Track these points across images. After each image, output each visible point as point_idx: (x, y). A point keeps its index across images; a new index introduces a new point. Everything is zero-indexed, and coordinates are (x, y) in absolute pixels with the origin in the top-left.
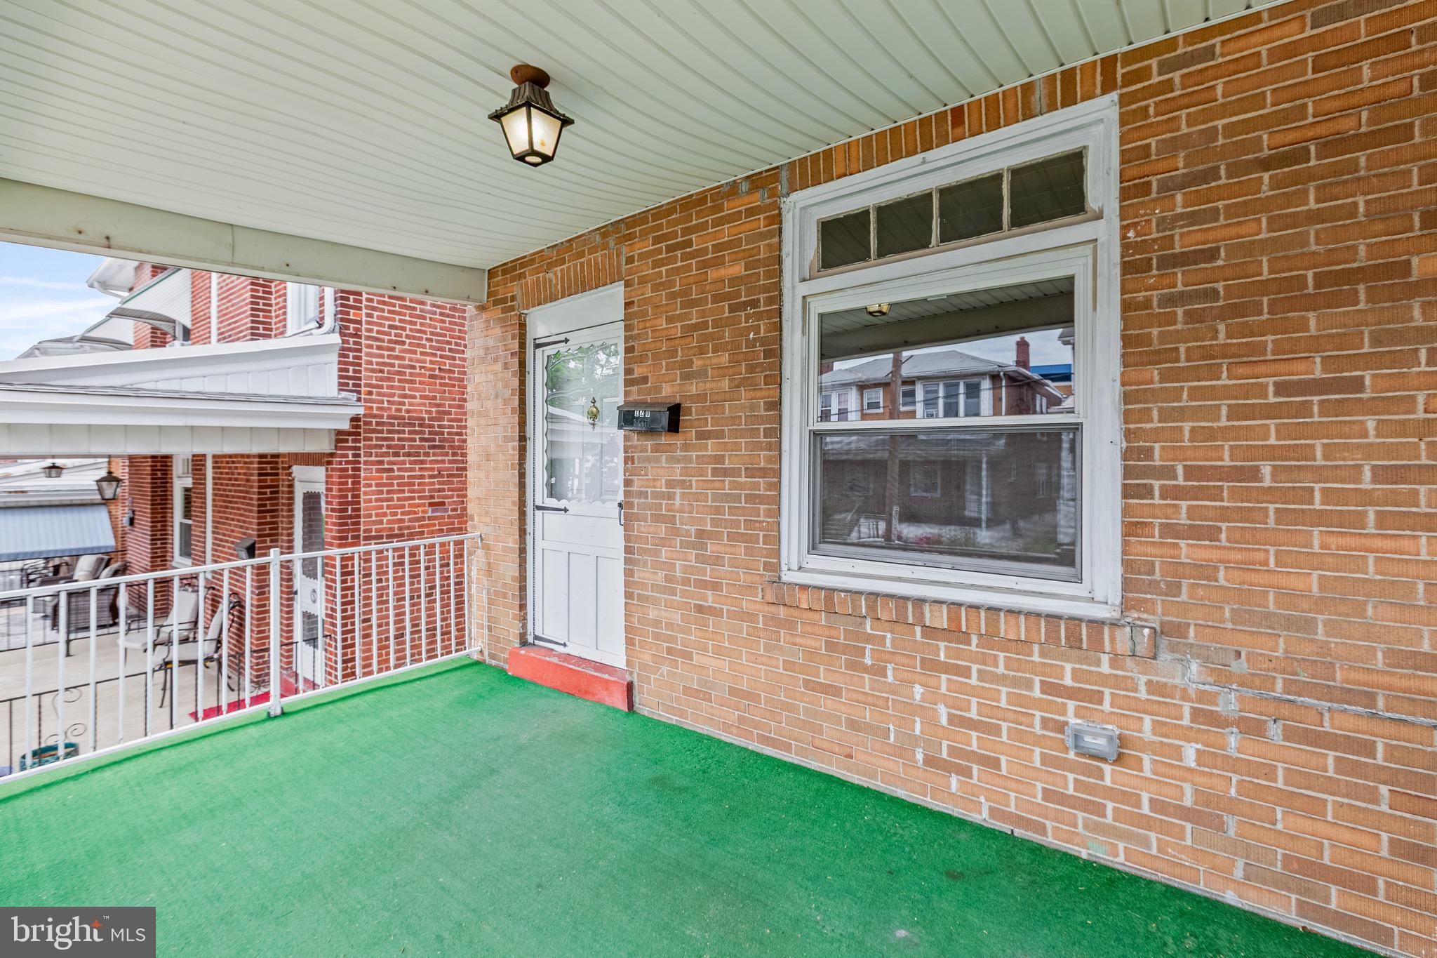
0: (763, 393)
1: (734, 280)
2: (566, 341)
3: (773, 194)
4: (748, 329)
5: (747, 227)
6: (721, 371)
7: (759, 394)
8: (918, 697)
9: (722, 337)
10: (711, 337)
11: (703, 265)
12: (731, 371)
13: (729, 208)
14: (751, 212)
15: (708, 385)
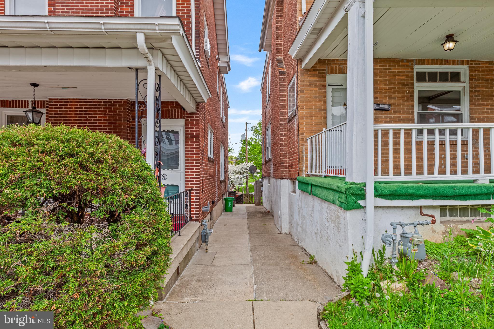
0: (411, 104)
1: (402, 80)
2: (342, 85)
3: (412, 64)
4: (407, 90)
5: (406, 69)
6: (400, 98)
7: (409, 104)
8: (443, 157)
9: (400, 91)
10: (397, 91)
11: (395, 75)
12: (402, 99)
13: (401, 64)
14: (407, 66)
15: (396, 101)
